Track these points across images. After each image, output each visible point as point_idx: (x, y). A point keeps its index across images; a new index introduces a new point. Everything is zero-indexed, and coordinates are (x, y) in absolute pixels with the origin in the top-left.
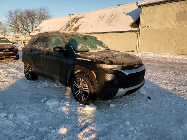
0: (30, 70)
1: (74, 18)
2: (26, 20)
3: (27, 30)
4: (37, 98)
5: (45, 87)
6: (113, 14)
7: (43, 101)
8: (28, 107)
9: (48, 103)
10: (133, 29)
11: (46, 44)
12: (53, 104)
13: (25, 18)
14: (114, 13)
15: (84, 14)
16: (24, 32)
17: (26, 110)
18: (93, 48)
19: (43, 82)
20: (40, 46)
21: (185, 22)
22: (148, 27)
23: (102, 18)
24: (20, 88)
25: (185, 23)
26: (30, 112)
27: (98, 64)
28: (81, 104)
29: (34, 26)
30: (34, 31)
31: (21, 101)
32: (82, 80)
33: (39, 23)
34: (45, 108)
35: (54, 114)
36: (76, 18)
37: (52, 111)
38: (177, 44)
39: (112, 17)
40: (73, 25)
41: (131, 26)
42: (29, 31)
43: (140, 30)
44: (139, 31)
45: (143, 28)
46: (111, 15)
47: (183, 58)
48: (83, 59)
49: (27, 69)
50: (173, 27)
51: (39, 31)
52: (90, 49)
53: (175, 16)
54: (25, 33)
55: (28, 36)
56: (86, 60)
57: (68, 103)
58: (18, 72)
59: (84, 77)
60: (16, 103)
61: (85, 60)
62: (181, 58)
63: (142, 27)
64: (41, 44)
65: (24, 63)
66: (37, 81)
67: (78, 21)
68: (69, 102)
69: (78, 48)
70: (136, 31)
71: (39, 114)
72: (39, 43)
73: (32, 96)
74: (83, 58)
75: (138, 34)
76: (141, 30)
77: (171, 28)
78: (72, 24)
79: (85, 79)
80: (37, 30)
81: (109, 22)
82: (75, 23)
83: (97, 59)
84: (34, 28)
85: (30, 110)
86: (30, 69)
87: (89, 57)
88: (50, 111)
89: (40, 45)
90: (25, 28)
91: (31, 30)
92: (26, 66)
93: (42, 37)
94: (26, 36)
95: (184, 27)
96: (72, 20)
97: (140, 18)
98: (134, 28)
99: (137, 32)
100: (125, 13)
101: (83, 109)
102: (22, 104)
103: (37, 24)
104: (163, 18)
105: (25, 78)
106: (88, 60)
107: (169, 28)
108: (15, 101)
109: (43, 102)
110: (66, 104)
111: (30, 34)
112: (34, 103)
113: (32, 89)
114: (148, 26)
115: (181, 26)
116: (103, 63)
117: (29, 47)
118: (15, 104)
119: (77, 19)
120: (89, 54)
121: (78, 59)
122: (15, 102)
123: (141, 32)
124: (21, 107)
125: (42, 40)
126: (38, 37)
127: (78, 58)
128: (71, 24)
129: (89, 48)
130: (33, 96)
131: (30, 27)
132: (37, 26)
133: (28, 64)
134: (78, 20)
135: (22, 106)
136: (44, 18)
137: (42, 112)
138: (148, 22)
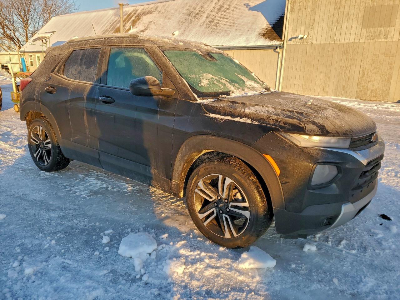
0: (48, 143)
1: (130, 14)
2: (10, 15)
3: (11, 39)
4: (82, 231)
5: (96, 193)
6: (221, 8)
7: (105, 240)
8: (65, 268)
9: (124, 250)
10: (268, 43)
11: (96, 71)
12: (140, 254)
13: (7, 8)
14: (223, 4)
15: (152, 6)
16: (6, 42)
17: (62, 280)
18: (236, 85)
19: (87, 176)
20: (77, 76)
21: (382, 29)
22: (302, 38)
23: (195, 16)
24: (23, 198)
25: (381, 31)
26: (74, 285)
27: (284, 134)
28: (221, 249)
29: (31, 29)
30: (31, 40)
31: (36, 242)
32: (227, 178)
33: (41, 23)
34: (119, 267)
35: (155, 291)
36: (135, 14)
37: (145, 278)
38: (362, 77)
39: (220, 14)
40: (129, 29)
41: (264, 35)
42: (18, 39)
43: (283, 43)
44: (282, 47)
45: (290, 40)
46: (216, 9)
47: (381, 109)
48: (229, 118)
49: (39, 140)
50: (356, 41)
51: (44, 41)
52: (232, 88)
53: (361, 15)
54: (8, 45)
55: (16, 53)
56: (242, 120)
57: (184, 246)
58: (7, 146)
59: (235, 172)
60: (22, 252)
61: (236, 119)
62: (376, 108)
63: (289, 38)
64: (80, 72)
65: (28, 125)
66: (69, 173)
67: (140, 21)
68: (183, 242)
69: (202, 84)
70: (275, 48)
71: (106, 291)
72: (73, 70)
73: (66, 223)
74: (228, 115)
75: (279, 53)
76: (287, 45)
77: (351, 41)
78: (127, 28)
79: (238, 177)
80: (39, 39)
81: (213, 24)
82: (133, 26)
83: (275, 117)
84: (29, 35)
85: (74, 279)
86: (48, 140)
87: (247, 111)
88: (138, 277)
89: (79, 75)
90: (8, 32)
91: (22, 38)
92: (33, 133)
93: (82, 52)
94: (11, 53)
95: (380, 40)
96: (126, 19)
97: (284, 17)
98: (271, 39)
99: (278, 50)
100: (247, 5)
101: (235, 265)
102: (41, 253)
103: (37, 25)
104: (335, 19)
105: (33, 166)
106: (249, 121)
107: (347, 41)
108: (19, 246)
109: (106, 245)
110: (178, 250)
111: (20, 48)
112: (78, 250)
113: (60, 198)
114: (302, 36)
115: (373, 39)
116: (300, 130)
117: (42, 80)
118: (20, 258)
119: (137, 16)
120: (243, 104)
121: (214, 118)
122: (18, 250)
123: (286, 50)
124: (41, 266)
125: (81, 60)
126: (67, 52)
127: (212, 115)
128: (124, 26)
129: (229, 85)
130: (70, 224)
131: (21, 30)
132: (37, 30)
133: (41, 128)
134: (138, 18)
135: (44, 263)
136: (55, 10)
137: (114, 282)
138: (303, 28)
